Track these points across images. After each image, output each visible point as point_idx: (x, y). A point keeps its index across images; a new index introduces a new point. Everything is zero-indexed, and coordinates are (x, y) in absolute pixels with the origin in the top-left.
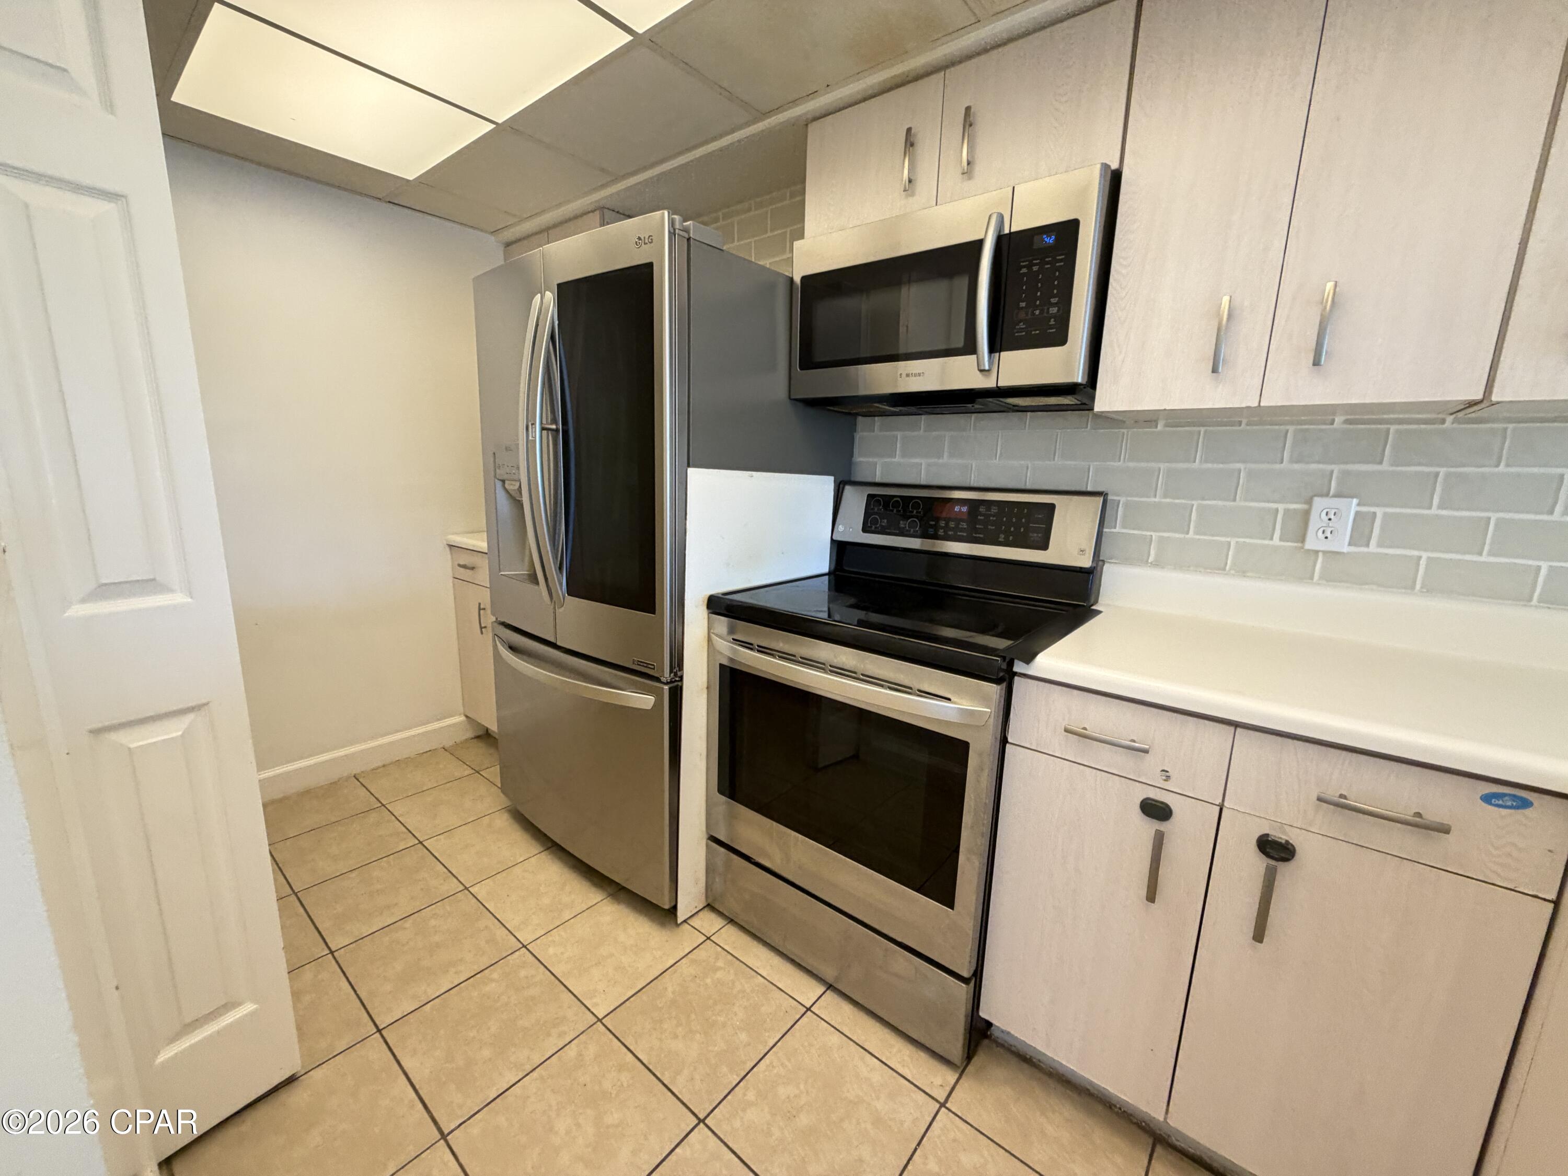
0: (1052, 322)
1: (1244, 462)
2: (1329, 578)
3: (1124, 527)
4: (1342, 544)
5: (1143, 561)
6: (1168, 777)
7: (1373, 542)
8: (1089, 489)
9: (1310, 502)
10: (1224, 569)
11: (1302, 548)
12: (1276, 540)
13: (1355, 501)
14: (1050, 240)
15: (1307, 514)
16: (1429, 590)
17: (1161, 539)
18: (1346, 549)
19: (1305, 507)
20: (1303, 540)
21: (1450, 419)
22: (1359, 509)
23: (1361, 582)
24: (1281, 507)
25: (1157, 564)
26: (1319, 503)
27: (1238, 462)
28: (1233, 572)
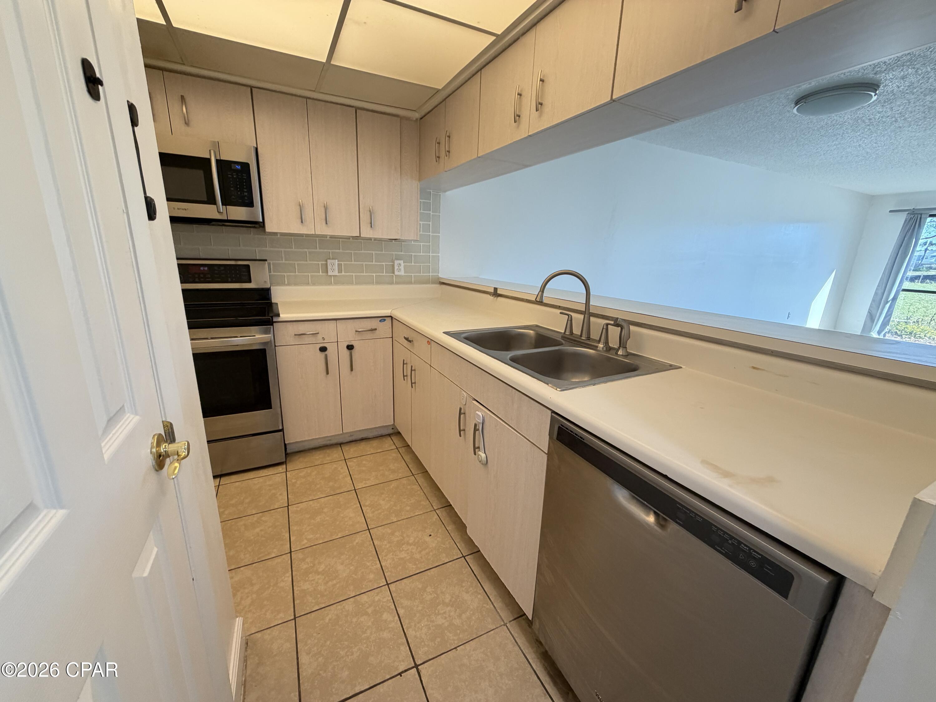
0: (246, 198)
1: (307, 249)
2: (336, 283)
3: (274, 272)
4: (336, 273)
5: (283, 284)
6: (324, 339)
7: (343, 272)
8: (258, 258)
9: (326, 261)
10: (309, 284)
11: (328, 275)
12: (321, 273)
13: (337, 260)
14: (239, 167)
15: (327, 264)
16: (357, 284)
17: (288, 276)
18: (338, 274)
19: (325, 263)
20: (327, 272)
21: (351, 238)
22: (339, 263)
23: (343, 284)
24: (320, 263)
25: (289, 284)
26: (328, 261)
27: (306, 249)
28: (311, 284)
